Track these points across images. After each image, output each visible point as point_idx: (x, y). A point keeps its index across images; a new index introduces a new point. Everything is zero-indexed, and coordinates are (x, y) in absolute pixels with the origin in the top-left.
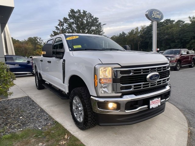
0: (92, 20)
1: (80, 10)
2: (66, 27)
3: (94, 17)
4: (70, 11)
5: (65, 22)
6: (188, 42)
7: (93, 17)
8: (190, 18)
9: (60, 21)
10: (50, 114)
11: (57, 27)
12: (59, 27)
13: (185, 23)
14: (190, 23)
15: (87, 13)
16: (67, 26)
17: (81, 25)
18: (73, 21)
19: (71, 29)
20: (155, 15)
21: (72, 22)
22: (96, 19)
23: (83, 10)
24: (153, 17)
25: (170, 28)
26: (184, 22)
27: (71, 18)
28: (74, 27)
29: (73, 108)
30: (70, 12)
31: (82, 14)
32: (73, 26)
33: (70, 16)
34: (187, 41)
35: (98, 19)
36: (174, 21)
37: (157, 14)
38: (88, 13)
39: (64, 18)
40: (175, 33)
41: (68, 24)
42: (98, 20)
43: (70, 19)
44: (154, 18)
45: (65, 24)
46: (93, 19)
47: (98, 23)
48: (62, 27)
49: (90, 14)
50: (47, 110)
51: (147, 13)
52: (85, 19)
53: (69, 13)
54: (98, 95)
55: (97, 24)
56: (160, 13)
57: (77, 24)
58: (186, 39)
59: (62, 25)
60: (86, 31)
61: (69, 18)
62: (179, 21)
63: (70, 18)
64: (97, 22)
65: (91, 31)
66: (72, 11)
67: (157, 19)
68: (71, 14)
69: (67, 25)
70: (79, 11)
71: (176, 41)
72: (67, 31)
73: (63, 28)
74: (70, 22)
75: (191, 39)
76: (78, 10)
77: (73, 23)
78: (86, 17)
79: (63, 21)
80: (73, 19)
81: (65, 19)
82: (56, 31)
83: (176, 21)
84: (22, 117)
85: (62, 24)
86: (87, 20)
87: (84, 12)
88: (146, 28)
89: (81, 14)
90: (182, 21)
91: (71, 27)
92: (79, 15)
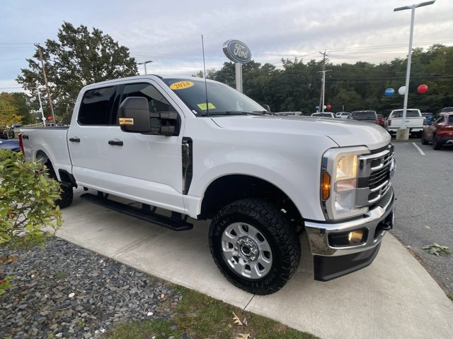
0: (115, 51)
1: (86, 28)
2: (56, 63)
3: (120, 46)
4: (63, 26)
5: (53, 51)
6: (283, 101)
7: (117, 44)
8: (283, 61)
9: (39, 47)
10: (144, 268)
11: (31, 61)
12: (36, 60)
13: (276, 69)
14: (284, 69)
15: (102, 35)
16: (57, 61)
17: (92, 61)
18: (71, 50)
19: (69, 68)
20: (238, 52)
21: (69, 52)
22: (124, 49)
23: (94, 29)
24: (236, 54)
25: (256, 76)
26: (274, 68)
27: (65, 42)
28: (75, 64)
29: (224, 249)
30: (62, 29)
31: (91, 35)
32: (72, 60)
33: (61, 37)
34: (281, 98)
35: (128, 50)
36: (259, 64)
37: (242, 50)
38: (105, 36)
39: (48, 40)
40: (263, 84)
41: (59, 55)
42: (127, 52)
43: (64, 45)
44: (237, 56)
45: (52, 56)
46: (117, 48)
47: (128, 59)
48: (44, 62)
49: (110, 38)
50: (128, 259)
51: (226, 46)
52: (98, 49)
53: (60, 30)
54: (330, 218)
55: (126, 61)
56: (246, 49)
57: (83, 58)
58: (279, 95)
59: (46, 57)
60: (104, 74)
61: (61, 43)
62: (267, 66)
63: (63, 42)
64: (127, 55)
65: (115, 73)
66: (68, 27)
67: (240, 59)
68: (64, 33)
69: (57, 56)
70: (84, 29)
71: (266, 99)
72: (59, 71)
73: (47, 64)
74: (63, 51)
75: (287, 96)
76: (82, 26)
77: (71, 54)
78: (102, 44)
79: (46, 48)
80: (71, 45)
81: (51, 44)
82: (31, 69)
83: (263, 65)
84: (73, 294)
85: (43, 55)
86: (103, 51)
87: (97, 33)
88: (215, 74)
89: (90, 37)
90: (271, 66)
91: (68, 64)
92: (85, 37)
